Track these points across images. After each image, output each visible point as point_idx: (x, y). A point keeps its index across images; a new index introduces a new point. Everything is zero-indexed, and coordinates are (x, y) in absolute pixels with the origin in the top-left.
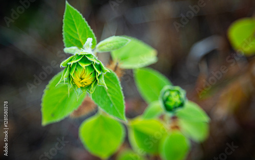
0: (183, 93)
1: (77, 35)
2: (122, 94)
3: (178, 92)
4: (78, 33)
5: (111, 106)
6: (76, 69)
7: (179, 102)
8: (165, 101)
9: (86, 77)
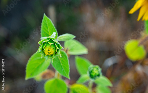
0: (100, 70)
1: (48, 32)
2: (69, 64)
3: (98, 69)
4: (49, 31)
5: (62, 70)
6: (46, 45)
7: (97, 73)
8: (90, 72)
9: (51, 49)
